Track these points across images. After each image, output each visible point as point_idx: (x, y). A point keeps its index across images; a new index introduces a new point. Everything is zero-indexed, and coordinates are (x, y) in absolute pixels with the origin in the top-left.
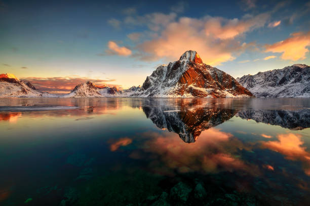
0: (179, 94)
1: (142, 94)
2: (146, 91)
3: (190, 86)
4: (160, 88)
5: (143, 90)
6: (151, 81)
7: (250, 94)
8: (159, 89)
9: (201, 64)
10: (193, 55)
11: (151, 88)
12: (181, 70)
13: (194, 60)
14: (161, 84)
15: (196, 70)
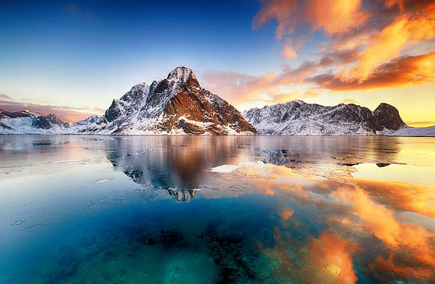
0: (164, 129)
1: (103, 128)
2: (111, 123)
3: (181, 118)
4: (134, 119)
5: (105, 122)
6: (121, 108)
7: (254, 130)
8: (132, 121)
9: (198, 89)
10: (187, 75)
11: (119, 119)
12: (169, 94)
13: (188, 82)
14: (138, 114)
15: (190, 95)
